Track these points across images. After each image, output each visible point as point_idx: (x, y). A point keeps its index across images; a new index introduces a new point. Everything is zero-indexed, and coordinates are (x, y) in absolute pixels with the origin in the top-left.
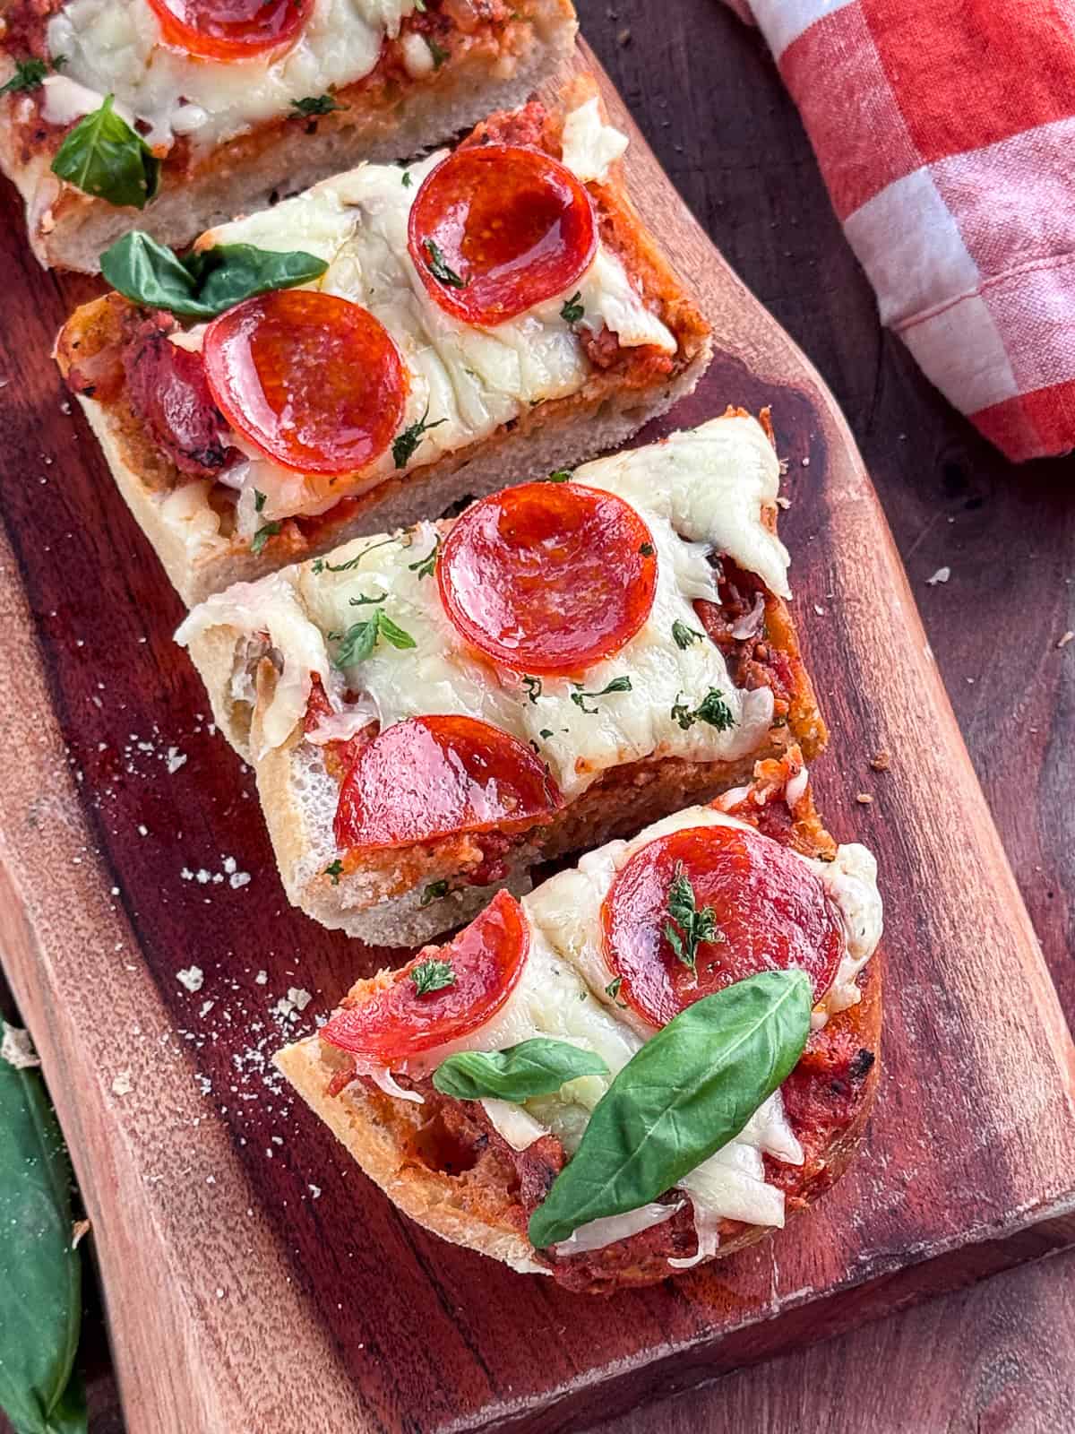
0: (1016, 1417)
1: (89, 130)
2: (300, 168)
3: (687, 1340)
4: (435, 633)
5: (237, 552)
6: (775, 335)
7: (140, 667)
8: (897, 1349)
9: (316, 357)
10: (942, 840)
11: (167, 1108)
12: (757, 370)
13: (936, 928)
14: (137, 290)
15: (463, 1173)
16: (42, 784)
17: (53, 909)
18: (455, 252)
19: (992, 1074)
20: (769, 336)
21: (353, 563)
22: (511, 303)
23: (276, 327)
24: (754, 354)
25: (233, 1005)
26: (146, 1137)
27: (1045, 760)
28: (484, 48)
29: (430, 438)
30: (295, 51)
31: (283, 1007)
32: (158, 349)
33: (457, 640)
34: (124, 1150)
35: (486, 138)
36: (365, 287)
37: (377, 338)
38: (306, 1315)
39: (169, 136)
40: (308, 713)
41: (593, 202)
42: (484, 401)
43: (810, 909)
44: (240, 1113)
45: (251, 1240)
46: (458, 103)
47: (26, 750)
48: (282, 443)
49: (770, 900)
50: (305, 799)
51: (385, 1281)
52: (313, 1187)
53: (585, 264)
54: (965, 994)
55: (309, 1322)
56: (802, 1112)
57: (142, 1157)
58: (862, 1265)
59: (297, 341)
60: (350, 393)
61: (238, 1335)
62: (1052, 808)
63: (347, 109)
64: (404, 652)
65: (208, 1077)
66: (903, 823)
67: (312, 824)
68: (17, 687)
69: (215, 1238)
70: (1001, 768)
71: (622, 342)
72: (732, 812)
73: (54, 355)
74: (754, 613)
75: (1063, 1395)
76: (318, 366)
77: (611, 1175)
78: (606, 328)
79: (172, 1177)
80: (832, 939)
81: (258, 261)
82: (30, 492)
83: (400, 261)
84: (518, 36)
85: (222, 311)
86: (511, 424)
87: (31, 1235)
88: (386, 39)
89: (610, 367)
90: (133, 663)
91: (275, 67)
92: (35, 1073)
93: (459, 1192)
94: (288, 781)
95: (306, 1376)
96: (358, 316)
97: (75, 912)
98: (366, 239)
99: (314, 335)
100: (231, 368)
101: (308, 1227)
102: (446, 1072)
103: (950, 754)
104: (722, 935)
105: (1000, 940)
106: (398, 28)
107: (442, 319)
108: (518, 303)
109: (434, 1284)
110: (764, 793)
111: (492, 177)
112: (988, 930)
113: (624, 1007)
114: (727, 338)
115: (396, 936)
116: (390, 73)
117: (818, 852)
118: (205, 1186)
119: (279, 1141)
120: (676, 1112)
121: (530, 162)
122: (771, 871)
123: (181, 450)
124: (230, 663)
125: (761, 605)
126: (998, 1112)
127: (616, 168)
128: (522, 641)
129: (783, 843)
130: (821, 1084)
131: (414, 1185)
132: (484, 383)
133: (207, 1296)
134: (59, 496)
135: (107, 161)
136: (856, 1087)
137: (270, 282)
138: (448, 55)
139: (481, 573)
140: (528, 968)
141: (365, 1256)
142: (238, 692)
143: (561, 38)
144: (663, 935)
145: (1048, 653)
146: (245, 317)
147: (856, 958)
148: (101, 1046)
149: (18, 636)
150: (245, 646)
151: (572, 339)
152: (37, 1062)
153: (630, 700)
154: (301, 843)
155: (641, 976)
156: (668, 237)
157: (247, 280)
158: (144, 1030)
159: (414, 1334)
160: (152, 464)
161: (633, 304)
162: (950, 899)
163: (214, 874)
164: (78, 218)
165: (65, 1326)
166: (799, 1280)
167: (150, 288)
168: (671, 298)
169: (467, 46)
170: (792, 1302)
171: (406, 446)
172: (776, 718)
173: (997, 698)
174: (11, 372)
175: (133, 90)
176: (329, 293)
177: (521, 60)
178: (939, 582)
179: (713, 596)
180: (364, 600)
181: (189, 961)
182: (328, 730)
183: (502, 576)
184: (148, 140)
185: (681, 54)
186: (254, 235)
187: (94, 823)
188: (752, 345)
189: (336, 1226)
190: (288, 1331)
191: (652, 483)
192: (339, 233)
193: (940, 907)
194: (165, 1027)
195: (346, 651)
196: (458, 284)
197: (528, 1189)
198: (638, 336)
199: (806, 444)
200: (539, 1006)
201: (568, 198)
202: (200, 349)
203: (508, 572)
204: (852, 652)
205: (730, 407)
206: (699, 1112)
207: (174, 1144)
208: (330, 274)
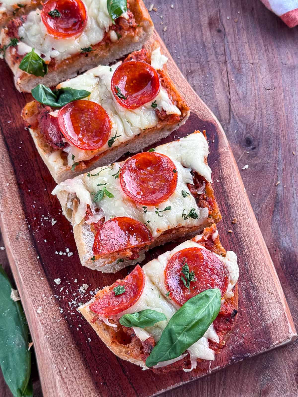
0: (270, 391)
1: (28, 57)
2: (84, 65)
3: (187, 381)
4: (119, 194)
5: (68, 170)
6: (205, 108)
7: (45, 197)
8: (239, 373)
9: (88, 118)
10: (250, 242)
11: (51, 317)
12: (201, 117)
13: (249, 266)
14: (41, 100)
15: (128, 344)
16: (20, 228)
17: (22, 262)
18: (124, 89)
19: (265, 307)
20: (204, 108)
21: (98, 174)
22: (138, 104)
23: (77, 110)
24: (200, 113)
25: (69, 288)
26: (46, 325)
27: (273, 215)
28: (130, 34)
29: (118, 140)
30: (82, 35)
31: (81, 289)
32: (46, 116)
33: (125, 196)
34: (40, 328)
35: (131, 58)
36: (100, 99)
37: (103, 113)
38: (87, 374)
39: (50, 58)
40: (86, 215)
41: (159, 75)
42: (131, 130)
43: (220, 271)
44: (70, 318)
45: (73, 353)
46: (124, 48)
47: (15, 219)
48: (79, 141)
49: (209, 269)
50: (86, 239)
51: (108, 364)
52: (89, 339)
53: (157, 93)
54: (257, 284)
55: (88, 376)
56: (219, 327)
57: (45, 330)
58: (232, 360)
59: (83, 114)
60: (97, 128)
61: (70, 380)
62: (275, 228)
63: (95, 50)
64: (111, 199)
65: (62, 308)
66: (240, 238)
67: (87, 246)
68: (13, 202)
69: (64, 353)
70: (262, 217)
71: (167, 113)
72: (198, 242)
73: (22, 116)
74: (203, 187)
75: (282, 385)
76: (88, 120)
77: (168, 350)
78: (163, 110)
79: (53, 336)
80: (226, 279)
81: (73, 92)
82: (17, 151)
83: (109, 92)
84: (139, 31)
85: (63, 106)
86: (138, 135)
87: (18, 347)
88: (105, 32)
89: (164, 120)
90: (43, 196)
91: (77, 40)
92: (19, 302)
93: (127, 349)
94: (81, 233)
95: (87, 391)
96: (98, 107)
97: (28, 263)
98: (101, 86)
99: (87, 112)
100: (65, 121)
101: (88, 350)
102: (123, 319)
103: (252, 219)
104: (196, 279)
105: (266, 269)
106: (108, 29)
107: (120, 108)
108: (140, 104)
109: (121, 366)
110: (207, 237)
111: (133, 69)
112: (263, 267)
113: (171, 299)
114: (193, 109)
115: (110, 270)
116: (107, 41)
117: (221, 253)
118: (61, 338)
119: (80, 326)
120: (185, 332)
121: (143, 65)
122: (209, 260)
123: (53, 143)
124: (66, 200)
125: (205, 184)
126: (267, 317)
127: (165, 66)
128: (142, 195)
129: (212, 251)
130: (224, 319)
131: (115, 348)
132: (131, 124)
133: (61, 369)
134: (24, 152)
135: (34, 65)
136: (233, 320)
137: (75, 98)
138: (121, 36)
139: (131, 177)
140: (145, 288)
141: (103, 358)
142: (69, 206)
143: (150, 31)
144: (180, 278)
145: (273, 187)
146: (69, 107)
147: (232, 284)
148: (34, 300)
149: (14, 189)
150: (70, 195)
151: (154, 112)
152: (20, 299)
153: (171, 212)
154: (84, 252)
155: (175, 291)
156: (178, 82)
157: (69, 97)
158: (45, 295)
159: (116, 380)
160: (46, 146)
161: (170, 103)
162: (253, 259)
163: (63, 253)
164: (27, 80)
165: (27, 371)
166: (216, 364)
167: (45, 99)
168: (179, 101)
169: (126, 34)
170: (214, 370)
171: (111, 142)
172: (209, 216)
173: (260, 199)
174: (12, 119)
175: (40, 46)
176: (91, 101)
177: (140, 37)
178: (246, 169)
179: (192, 183)
180: (101, 185)
181: (57, 276)
182: (92, 220)
183: (137, 177)
184: (44, 59)
185: (180, 34)
186: (71, 85)
187: (33, 239)
188: (199, 110)
189: (95, 349)
190: (83, 379)
191: (176, 152)
192: (94, 84)
193: (251, 261)
194: (51, 294)
195: (96, 198)
196: (125, 99)
197: (146, 350)
198: (171, 112)
199: (213, 137)
200: (148, 300)
201: (153, 75)
202: (57, 116)
203: (138, 176)
204: (226, 192)
205: (195, 130)
206: (192, 332)
207: (53, 327)
208: (91, 95)
